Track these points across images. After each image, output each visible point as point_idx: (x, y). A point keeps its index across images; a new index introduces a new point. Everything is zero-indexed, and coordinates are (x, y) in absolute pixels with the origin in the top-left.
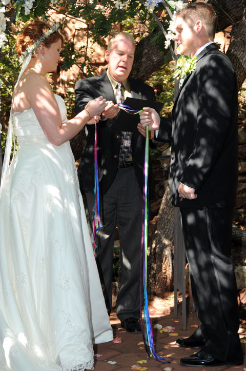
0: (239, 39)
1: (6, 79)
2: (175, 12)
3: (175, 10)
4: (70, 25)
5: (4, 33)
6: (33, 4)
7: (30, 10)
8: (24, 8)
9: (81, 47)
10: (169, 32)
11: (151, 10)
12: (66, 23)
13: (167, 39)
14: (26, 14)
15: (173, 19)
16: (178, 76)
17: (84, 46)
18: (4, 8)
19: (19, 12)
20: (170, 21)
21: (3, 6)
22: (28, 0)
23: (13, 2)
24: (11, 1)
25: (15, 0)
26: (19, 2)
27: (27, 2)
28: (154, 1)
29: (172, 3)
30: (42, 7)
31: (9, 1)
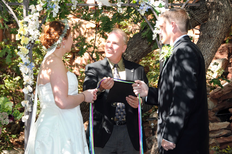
0: (206, 34)
1: (37, 63)
3: (160, 13)
4: (83, 26)
5: (38, 30)
6: (59, 10)
7: (57, 14)
8: (52, 13)
9: (92, 40)
10: (155, 29)
11: (143, 14)
12: (80, 24)
13: (154, 33)
14: (54, 16)
15: (158, 19)
16: (163, 59)
17: (94, 39)
18: (38, 13)
19: (49, 16)
20: (156, 21)
21: (37, 11)
22: (56, 8)
23: (45, 9)
24: (43, 9)
25: (46, 7)
26: (49, 9)
27: (55, 9)
28: (144, 7)
29: (157, 9)
30: (65, 12)
31: (42, 9)
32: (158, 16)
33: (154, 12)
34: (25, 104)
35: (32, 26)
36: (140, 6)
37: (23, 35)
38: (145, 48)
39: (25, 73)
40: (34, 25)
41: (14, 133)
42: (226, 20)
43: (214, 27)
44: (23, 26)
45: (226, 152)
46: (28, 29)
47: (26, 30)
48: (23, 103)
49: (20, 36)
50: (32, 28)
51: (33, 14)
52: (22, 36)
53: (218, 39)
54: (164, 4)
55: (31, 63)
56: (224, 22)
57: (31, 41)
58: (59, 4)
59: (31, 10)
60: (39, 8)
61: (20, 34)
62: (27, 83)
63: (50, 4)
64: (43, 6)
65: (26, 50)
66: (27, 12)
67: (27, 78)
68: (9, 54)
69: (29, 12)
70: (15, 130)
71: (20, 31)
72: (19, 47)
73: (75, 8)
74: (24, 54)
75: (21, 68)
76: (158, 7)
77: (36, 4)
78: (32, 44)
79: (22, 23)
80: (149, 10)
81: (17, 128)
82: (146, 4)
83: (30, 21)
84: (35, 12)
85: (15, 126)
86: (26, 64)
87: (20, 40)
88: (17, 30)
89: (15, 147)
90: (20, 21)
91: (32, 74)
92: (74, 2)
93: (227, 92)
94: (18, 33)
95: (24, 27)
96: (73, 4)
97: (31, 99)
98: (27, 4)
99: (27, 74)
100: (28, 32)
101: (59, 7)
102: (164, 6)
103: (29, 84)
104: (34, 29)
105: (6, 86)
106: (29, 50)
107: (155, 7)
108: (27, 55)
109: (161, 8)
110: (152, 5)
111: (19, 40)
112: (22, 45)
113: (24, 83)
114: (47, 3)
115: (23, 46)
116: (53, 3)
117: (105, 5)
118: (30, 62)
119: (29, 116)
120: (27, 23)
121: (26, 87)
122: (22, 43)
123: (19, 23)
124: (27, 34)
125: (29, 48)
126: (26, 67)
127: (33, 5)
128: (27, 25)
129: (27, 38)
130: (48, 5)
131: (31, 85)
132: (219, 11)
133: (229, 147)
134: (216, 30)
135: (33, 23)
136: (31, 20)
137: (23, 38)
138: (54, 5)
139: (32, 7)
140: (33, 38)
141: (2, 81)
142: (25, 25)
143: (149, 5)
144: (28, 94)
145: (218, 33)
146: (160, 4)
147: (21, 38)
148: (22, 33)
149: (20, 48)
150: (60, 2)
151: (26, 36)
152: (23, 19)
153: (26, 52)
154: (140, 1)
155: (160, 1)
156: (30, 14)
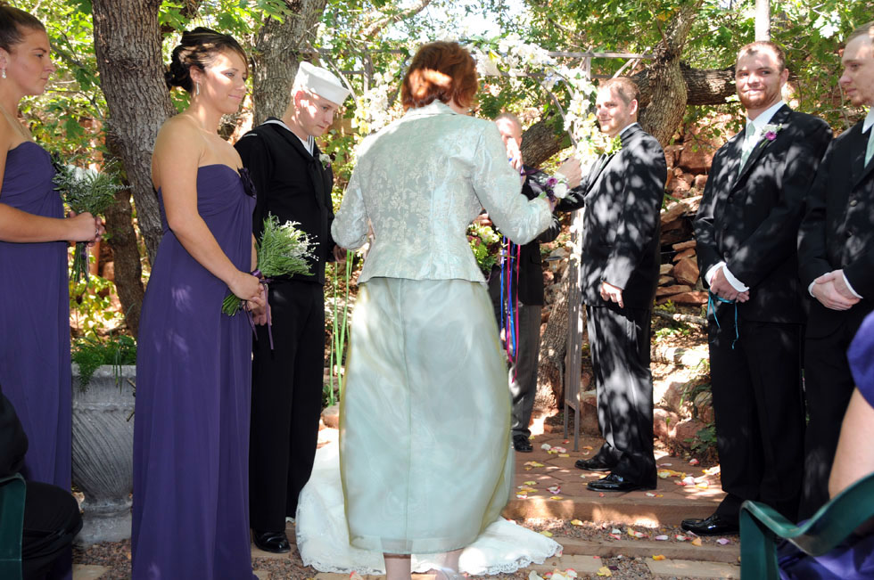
3: (577, 88)
10: (568, 113)
11: (550, 89)
13: (566, 120)
15: (573, 98)
18: (387, 86)
20: (571, 101)
21: (386, 83)
23: (397, 78)
24: (395, 78)
25: (399, 77)
28: (553, 78)
29: (573, 82)
31: (392, 78)
32: (574, 92)
33: (568, 87)
35: (377, 105)
36: (546, 75)
37: (363, 119)
38: (549, 146)
40: (379, 103)
42: (677, 105)
43: (660, 115)
44: (363, 105)
45: (665, 308)
46: (371, 109)
47: (368, 112)
49: (358, 121)
50: (377, 108)
51: (378, 87)
52: (362, 121)
53: (664, 133)
54: (583, 73)
56: (674, 107)
59: (375, 81)
60: (388, 77)
61: (358, 118)
64: (394, 74)
66: (369, 84)
69: (372, 84)
71: (357, 113)
72: (356, 138)
76: (574, 78)
77: (383, 72)
79: (362, 101)
80: (560, 82)
82: (556, 73)
83: (373, 98)
84: (382, 84)
87: (358, 127)
88: (354, 112)
90: (359, 98)
93: (671, 220)
94: (356, 117)
95: (364, 107)
100: (370, 114)
102: (583, 77)
104: (379, 111)
107: (569, 78)
109: (578, 80)
110: (566, 75)
111: (356, 126)
112: (360, 135)
117: (491, 73)
120: (369, 100)
122: (361, 132)
123: (358, 101)
124: (369, 118)
127: (379, 73)
128: (370, 104)
129: (369, 124)
132: (667, 90)
133: (669, 301)
134: (661, 119)
135: (379, 100)
136: (376, 96)
137: (362, 124)
139: (377, 76)
142: (367, 104)
143: (560, 75)
145: (666, 125)
146: (578, 74)
147: (359, 124)
148: (361, 115)
149: (357, 140)
151: (366, 121)
152: (364, 95)
154: (546, 68)
155: (578, 70)
156: (374, 86)
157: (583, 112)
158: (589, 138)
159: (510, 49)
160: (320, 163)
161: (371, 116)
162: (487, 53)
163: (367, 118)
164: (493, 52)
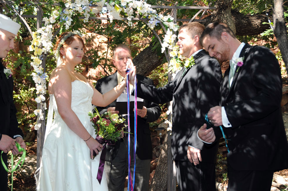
2: (168, 29)
3: (169, 28)
5: (51, 42)
6: (71, 23)
7: (69, 26)
8: (65, 25)
9: (104, 53)
10: (164, 42)
11: (152, 28)
13: (163, 46)
14: (66, 29)
15: (167, 33)
16: (171, 71)
17: (106, 52)
19: (62, 29)
20: (165, 35)
21: (50, 24)
22: (68, 20)
23: (58, 21)
24: (57, 21)
25: (59, 20)
26: (62, 21)
27: (67, 22)
28: (154, 22)
29: (166, 23)
30: (77, 25)
31: (55, 21)
33: (163, 27)
34: (38, 113)
35: (45, 37)
36: (150, 20)
37: (36, 46)
38: (155, 61)
39: (38, 83)
40: (47, 36)
41: (29, 141)
44: (36, 37)
46: (41, 40)
48: (36, 112)
49: (33, 47)
50: (46, 39)
51: (46, 26)
54: (172, 19)
55: (44, 73)
57: (44, 52)
58: (72, 17)
59: (44, 22)
60: (52, 20)
61: (33, 45)
62: (40, 93)
63: (63, 17)
64: (56, 18)
65: (39, 60)
66: (40, 24)
67: (40, 88)
68: (23, 65)
69: (42, 24)
70: (30, 138)
71: (34, 42)
72: (32, 57)
73: (87, 21)
74: (37, 65)
75: (34, 78)
76: (167, 21)
77: (49, 17)
78: (45, 55)
79: (36, 35)
80: (158, 24)
81: (32, 136)
82: (156, 18)
83: (43, 33)
84: (48, 25)
85: (30, 134)
86: (40, 75)
87: (34, 51)
88: (31, 41)
89: (30, 154)
90: (33, 32)
91: (44, 84)
92: (86, 15)
94: (32, 44)
95: (37, 39)
96: (85, 17)
97: (44, 108)
98: (40, 17)
99: (40, 84)
100: (41, 43)
101: (71, 20)
102: (172, 21)
103: (41, 94)
104: (47, 41)
105: (22, 96)
106: (42, 60)
107: (164, 21)
108: (40, 65)
109: (169, 23)
110: (162, 19)
111: (32, 50)
112: (35, 56)
113: (37, 93)
114: (60, 16)
115: (37, 57)
116: (65, 16)
117: (116, 18)
118: (42, 72)
119: (41, 124)
120: (40, 34)
121: (39, 96)
122: (35, 53)
123: (33, 34)
124: (41, 45)
125: (42, 59)
126: (39, 77)
127: (46, 17)
128: (41, 37)
129: (40, 50)
130: (61, 17)
131: (44, 95)
135: (47, 34)
136: (45, 32)
138: (66, 18)
139: (45, 19)
140: (46, 50)
141: (18, 91)
142: (39, 37)
143: (158, 20)
144: (41, 103)
146: (169, 19)
147: (34, 49)
148: (35, 44)
149: (33, 59)
150: (73, 15)
151: (39, 47)
152: (36, 31)
153: (39, 62)
154: (150, 15)
155: (169, 16)
156: (44, 26)
157: (172, 41)
158: (176, 57)
159: (127, 4)
160: (5, 75)
161: (42, 44)
162: (114, 6)
163: (39, 45)
164: (117, 5)
